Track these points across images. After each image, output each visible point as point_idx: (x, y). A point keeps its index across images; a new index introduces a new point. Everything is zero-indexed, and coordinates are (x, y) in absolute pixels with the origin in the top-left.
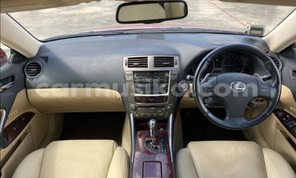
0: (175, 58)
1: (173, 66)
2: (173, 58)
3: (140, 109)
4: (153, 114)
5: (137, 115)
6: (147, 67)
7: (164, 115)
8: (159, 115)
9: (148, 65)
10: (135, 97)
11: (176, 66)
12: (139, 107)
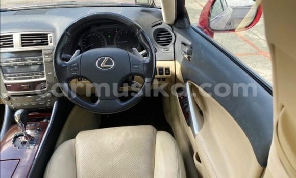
0: (49, 35)
1: (48, 44)
2: (47, 34)
3: (14, 99)
4: (31, 103)
5: (12, 106)
6: (13, 46)
7: (46, 103)
8: (38, 104)
9: (14, 45)
10: (5, 85)
11: (51, 44)
12: (12, 96)
